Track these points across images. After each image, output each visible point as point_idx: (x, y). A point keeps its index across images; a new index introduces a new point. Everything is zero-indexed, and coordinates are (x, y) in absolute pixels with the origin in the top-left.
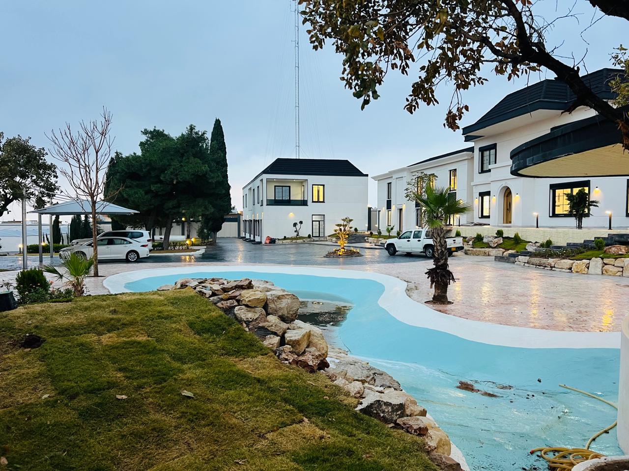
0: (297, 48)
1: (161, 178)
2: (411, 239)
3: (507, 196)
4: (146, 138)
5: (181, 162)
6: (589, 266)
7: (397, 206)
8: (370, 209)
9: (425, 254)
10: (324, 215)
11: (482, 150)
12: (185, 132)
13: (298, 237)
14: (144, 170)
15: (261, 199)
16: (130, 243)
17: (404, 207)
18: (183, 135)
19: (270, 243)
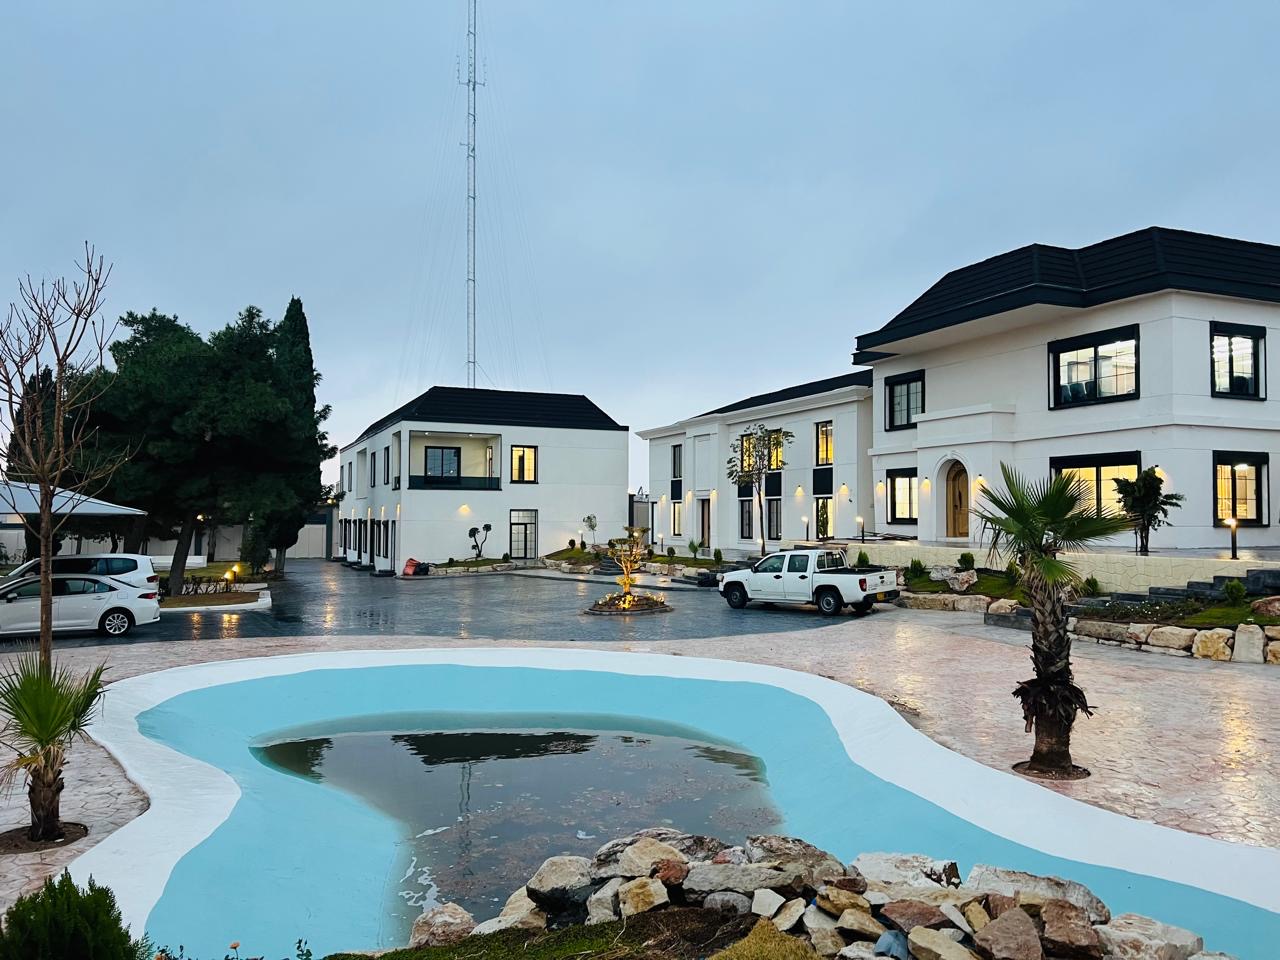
0: (471, 159)
1: (174, 428)
2: (784, 572)
3: (954, 479)
4: (133, 332)
5: (223, 390)
6: (1233, 644)
7: (697, 493)
8: (631, 497)
9: (816, 607)
10: (536, 511)
11: (891, 383)
12: (235, 321)
13: (479, 561)
14: (131, 408)
15: (393, 474)
16: (112, 589)
17: (713, 497)
18: (228, 328)
19: (415, 573)
